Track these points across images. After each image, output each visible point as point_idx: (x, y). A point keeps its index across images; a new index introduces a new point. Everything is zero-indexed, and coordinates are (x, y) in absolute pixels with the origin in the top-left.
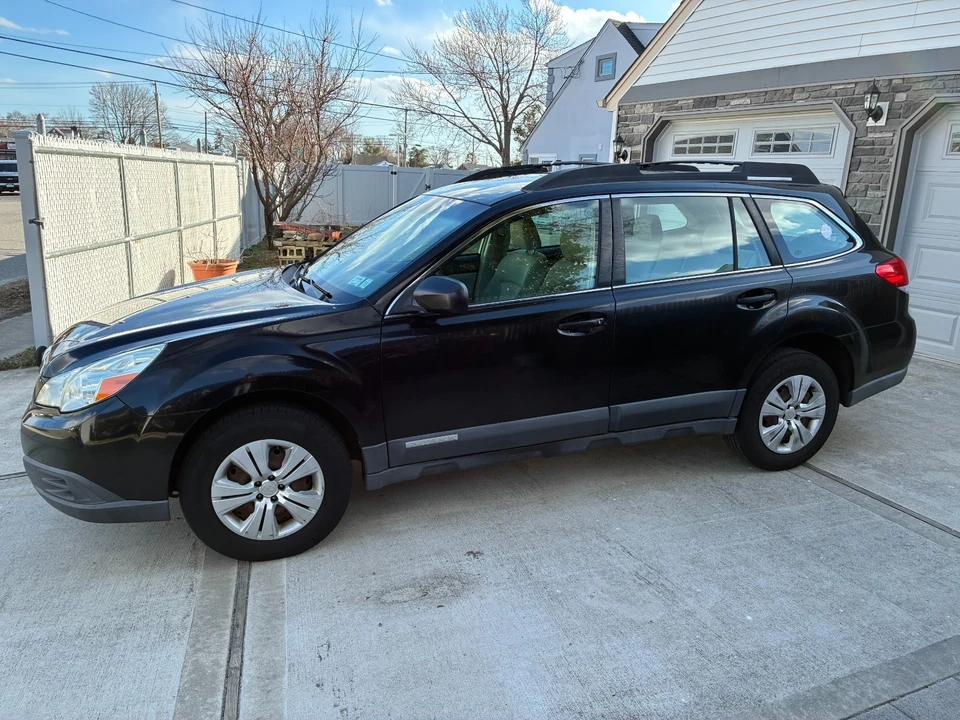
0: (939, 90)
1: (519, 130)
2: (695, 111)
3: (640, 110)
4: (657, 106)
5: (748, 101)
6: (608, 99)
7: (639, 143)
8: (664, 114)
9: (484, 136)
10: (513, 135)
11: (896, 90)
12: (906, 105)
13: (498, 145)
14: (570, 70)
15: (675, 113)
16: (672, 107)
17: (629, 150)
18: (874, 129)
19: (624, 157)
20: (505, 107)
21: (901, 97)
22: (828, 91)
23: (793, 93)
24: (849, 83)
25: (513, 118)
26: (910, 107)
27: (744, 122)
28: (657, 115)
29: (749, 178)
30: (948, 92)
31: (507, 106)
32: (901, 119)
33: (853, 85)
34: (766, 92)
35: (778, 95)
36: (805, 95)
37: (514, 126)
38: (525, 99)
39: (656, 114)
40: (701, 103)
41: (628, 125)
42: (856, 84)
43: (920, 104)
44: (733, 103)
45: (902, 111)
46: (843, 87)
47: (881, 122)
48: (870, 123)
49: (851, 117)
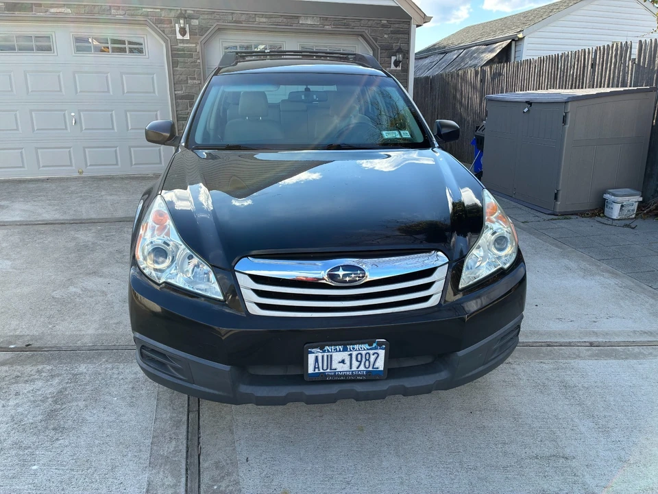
0: (218, 20)
2: (8, 13)
5: (69, 11)
11: (191, 17)
12: (199, 28)
18: (183, 41)
21: (195, 22)
22: (140, 11)
23: (110, 9)
24: (156, 9)
26: (202, 29)
30: (223, 22)
32: (199, 36)
34: (85, 5)
35: (97, 9)
36: (121, 12)
43: (208, 28)
44: (52, 11)
45: (197, 31)
46: (152, 10)
47: (187, 37)
48: (179, 37)
49: (163, 31)
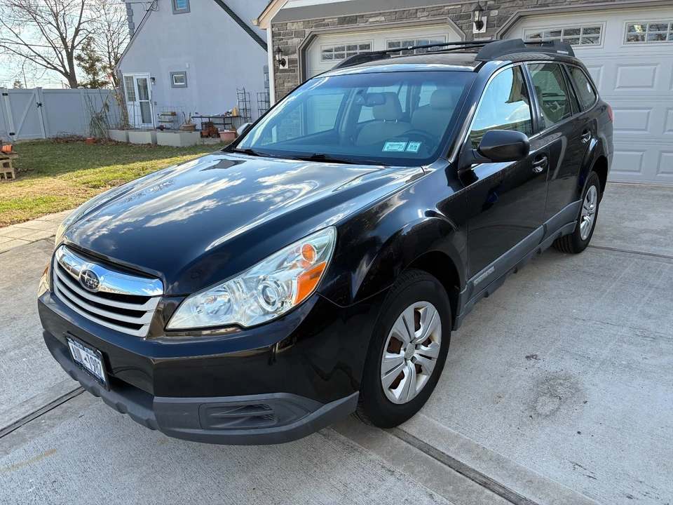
0: (520, 7)
1: (79, 58)
2: (339, 27)
3: (292, 27)
4: (307, 24)
5: (383, 19)
6: (261, 19)
7: (294, 53)
8: (313, 29)
9: (49, 63)
10: (75, 62)
11: (490, 8)
12: (498, 18)
13: (62, 69)
14: (149, 5)
15: (322, 29)
16: (319, 24)
17: (286, 58)
18: (478, 35)
19: (284, 64)
20: (64, 40)
21: (494, 13)
22: (442, 10)
23: (416, 12)
24: (457, 5)
25: (73, 47)
26: (501, 19)
27: (379, 34)
28: (308, 31)
29: (558, 51)
30: (526, 8)
31: (65, 39)
32: (496, 28)
33: (460, 6)
34: (396, 12)
35: (405, 14)
36: (426, 14)
37: (75, 54)
38: (81, 32)
39: (306, 30)
40: (343, 21)
41: (282, 39)
42: (462, 5)
43: (507, 18)
44: (371, 20)
45: (495, 22)
46: (453, 7)
47: (483, 30)
48: (475, 31)
49: (461, 28)
